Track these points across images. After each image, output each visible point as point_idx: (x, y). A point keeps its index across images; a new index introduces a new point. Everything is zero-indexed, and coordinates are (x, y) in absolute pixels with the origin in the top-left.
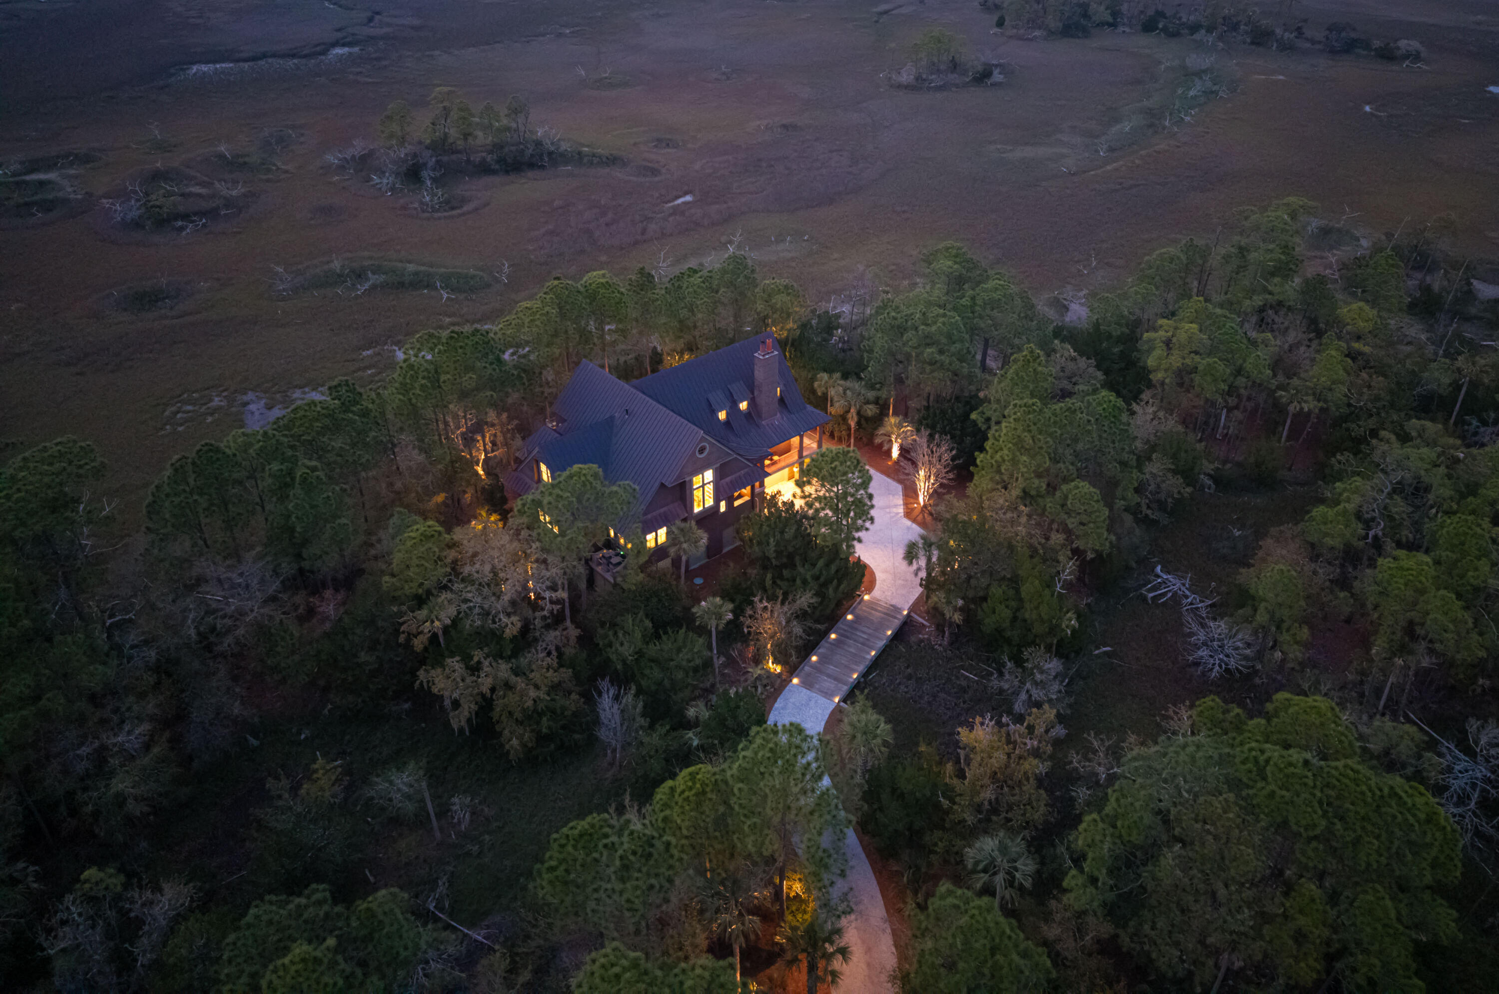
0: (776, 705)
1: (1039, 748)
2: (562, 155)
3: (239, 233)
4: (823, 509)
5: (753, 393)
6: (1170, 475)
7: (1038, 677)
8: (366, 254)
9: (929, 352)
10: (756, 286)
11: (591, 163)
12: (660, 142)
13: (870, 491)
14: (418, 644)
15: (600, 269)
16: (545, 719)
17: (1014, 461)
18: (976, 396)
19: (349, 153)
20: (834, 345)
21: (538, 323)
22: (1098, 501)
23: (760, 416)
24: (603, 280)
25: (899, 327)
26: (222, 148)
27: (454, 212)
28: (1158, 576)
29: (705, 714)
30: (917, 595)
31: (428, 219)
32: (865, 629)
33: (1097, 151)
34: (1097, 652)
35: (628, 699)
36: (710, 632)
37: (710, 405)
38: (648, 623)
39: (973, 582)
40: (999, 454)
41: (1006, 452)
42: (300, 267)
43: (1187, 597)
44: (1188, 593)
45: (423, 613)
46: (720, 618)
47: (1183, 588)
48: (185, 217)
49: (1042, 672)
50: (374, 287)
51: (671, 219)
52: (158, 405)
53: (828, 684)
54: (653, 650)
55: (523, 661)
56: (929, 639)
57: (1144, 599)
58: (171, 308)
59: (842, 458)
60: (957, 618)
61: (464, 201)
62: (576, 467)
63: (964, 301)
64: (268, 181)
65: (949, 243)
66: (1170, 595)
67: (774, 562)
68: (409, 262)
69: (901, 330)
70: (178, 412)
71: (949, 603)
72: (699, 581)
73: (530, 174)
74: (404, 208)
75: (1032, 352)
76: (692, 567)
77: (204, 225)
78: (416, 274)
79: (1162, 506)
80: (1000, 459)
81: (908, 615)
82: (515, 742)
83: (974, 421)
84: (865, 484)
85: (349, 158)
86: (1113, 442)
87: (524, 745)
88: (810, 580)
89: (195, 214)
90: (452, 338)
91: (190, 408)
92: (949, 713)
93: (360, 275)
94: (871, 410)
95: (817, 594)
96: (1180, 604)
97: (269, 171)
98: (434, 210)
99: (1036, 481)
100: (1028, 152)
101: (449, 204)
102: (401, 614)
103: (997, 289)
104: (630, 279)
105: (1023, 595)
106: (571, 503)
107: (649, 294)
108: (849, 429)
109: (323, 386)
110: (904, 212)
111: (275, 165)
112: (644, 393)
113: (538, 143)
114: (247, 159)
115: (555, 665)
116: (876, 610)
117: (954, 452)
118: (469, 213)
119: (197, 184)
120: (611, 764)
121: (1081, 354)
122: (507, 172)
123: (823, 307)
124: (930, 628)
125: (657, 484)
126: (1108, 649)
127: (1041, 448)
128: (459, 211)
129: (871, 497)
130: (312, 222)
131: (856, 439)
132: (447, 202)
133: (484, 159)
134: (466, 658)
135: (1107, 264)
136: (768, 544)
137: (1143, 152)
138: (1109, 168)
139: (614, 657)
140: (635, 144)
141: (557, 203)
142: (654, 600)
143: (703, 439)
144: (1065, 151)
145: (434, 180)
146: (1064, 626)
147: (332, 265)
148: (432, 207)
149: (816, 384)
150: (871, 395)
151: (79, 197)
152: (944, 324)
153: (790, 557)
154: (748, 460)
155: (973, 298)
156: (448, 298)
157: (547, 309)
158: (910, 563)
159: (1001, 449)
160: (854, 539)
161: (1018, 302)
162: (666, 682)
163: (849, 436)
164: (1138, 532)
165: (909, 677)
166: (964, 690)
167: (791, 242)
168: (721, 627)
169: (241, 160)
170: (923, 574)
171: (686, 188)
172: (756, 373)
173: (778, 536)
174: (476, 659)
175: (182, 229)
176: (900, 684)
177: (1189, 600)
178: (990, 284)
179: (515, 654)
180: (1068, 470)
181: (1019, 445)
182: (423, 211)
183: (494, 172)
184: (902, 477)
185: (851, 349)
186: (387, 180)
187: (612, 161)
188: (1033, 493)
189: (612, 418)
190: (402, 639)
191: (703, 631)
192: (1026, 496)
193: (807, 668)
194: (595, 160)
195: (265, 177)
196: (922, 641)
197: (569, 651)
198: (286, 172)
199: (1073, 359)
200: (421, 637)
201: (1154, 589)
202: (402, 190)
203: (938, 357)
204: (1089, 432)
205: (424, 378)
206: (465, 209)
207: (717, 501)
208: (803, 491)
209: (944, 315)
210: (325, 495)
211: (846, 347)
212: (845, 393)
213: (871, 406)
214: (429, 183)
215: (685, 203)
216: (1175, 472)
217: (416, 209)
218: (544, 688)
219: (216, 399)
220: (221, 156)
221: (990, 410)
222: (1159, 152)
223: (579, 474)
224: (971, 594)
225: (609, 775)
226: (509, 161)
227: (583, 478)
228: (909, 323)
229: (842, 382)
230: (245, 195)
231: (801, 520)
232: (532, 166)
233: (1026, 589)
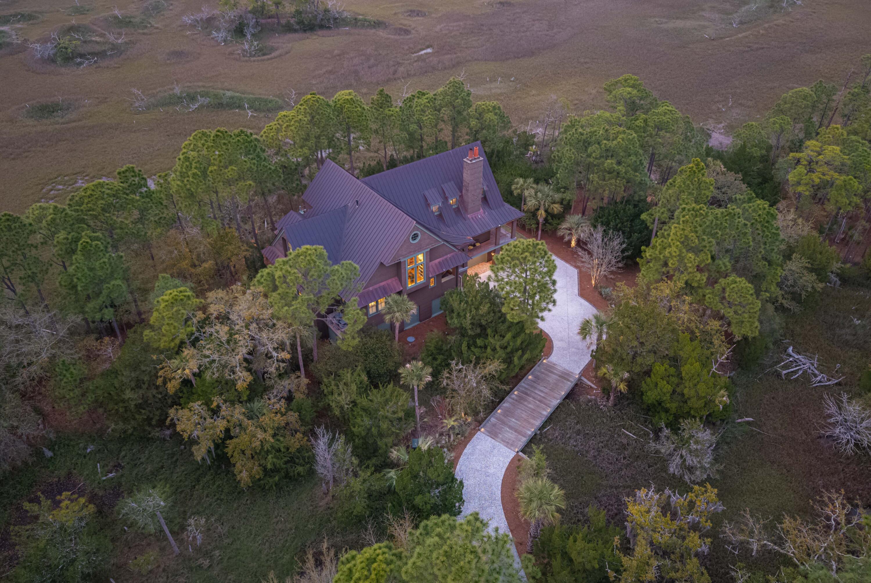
0: (465, 451)
1: (699, 522)
2: (343, 20)
3: (119, 68)
4: (513, 292)
5: (461, 192)
6: (805, 272)
7: (694, 446)
8: (201, 84)
9: (609, 163)
10: (470, 106)
11: (363, 26)
12: (412, 13)
13: (554, 277)
14: (172, 387)
15: (348, 89)
16: (270, 457)
17: (681, 259)
18: (645, 200)
19: (199, 16)
20: (529, 158)
21: (293, 128)
22: (752, 295)
23: (466, 210)
24: (349, 97)
25: (585, 141)
26: (116, 12)
27: (266, 57)
28: (791, 356)
29: (405, 457)
30: (587, 362)
31: (247, 61)
32: (542, 388)
33: (731, 24)
34: (739, 420)
35: (340, 444)
36: (413, 389)
37: (426, 200)
38: (364, 378)
39: (639, 360)
40: (667, 250)
41: (674, 249)
42: (154, 91)
43: (816, 376)
44: (817, 372)
45: (175, 362)
46: (421, 380)
47: (812, 368)
48: (82, 56)
49: (697, 442)
50: (202, 106)
51: (415, 64)
52: (40, 184)
53: (510, 435)
54: (363, 401)
55: (256, 405)
56: (596, 400)
57: (779, 375)
58: (62, 117)
59: (531, 249)
60: (622, 387)
61: (273, 49)
62: (304, 248)
63: (638, 123)
64: (144, 34)
65: (626, 76)
66: (800, 372)
67: (470, 332)
68: (228, 90)
69: (587, 144)
70: (52, 190)
71: (616, 374)
72: (411, 339)
73: (320, 33)
74: (231, 54)
75: (697, 165)
76: (406, 328)
77: (95, 62)
78: (232, 98)
79: (795, 297)
80: (667, 255)
81: (579, 379)
82: (244, 475)
83: (643, 221)
84: (550, 273)
85: (199, 19)
86: (765, 244)
87: (251, 477)
88: (498, 349)
89: (89, 54)
90: (217, 136)
91: (61, 187)
92: (611, 467)
93: (192, 98)
94: (557, 208)
95: (504, 361)
96: (810, 381)
97: (146, 27)
98: (251, 56)
99: (698, 275)
100: (679, 24)
101: (262, 52)
102: (161, 362)
103: (666, 113)
104: (373, 99)
105: (683, 374)
106: (297, 278)
107: (387, 111)
108: (538, 223)
109: (155, 175)
110: (585, 63)
111: (150, 23)
112: (372, 188)
113: (327, 11)
114: (132, 20)
115: (283, 410)
116: (552, 372)
117: (624, 246)
118: (275, 58)
119: (97, 36)
120: (326, 494)
121: (730, 169)
122: (305, 31)
123: (522, 128)
124: (596, 390)
125: (377, 263)
126: (751, 419)
127: (705, 247)
128: (269, 57)
129: (554, 283)
130: (168, 62)
131: (543, 230)
132: (261, 50)
133: (289, 21)
134: (207, 403)
135: (740, 104)
136: (465, 318)
137: (766, 25)
138: (740, 36)
139: (333, 405)
140: (395, 14)
141: (336, 52)
142: (372, 356)
143: (415, 228)
144: (706, 23)
145: (253, 35)
146: (717, 402)
147: (175, 91)
148: (250, 53)
149: (513, 187)
150: (558, 196)
151: (19, 42)
152: (623, 139)
153: (483, 328)
154: (454, 246)
155: (645, 121)
156: (251, 116)
157: (300, 117)
158: (584, 338)
159: (670, 246)
160: (538, 317)
161: (682, 124)
162: (374, 430)
163: (537, 228)
164: (777, 320)
165: (578, 433)
166: (624, 447)
167: (501, 82)
168: (421, 388)
169: (127, 20)
170: (594, 347)
171: (428, 43)
172: (465, 175)
173: (474, 312)
174: (215, 404)
175: (80, 64)
176: (570, 438)
177: (818, 378)
178: (660, 110)
179: (250, 399)
180: (726, 266)
181: (685, 242)
182: (244, 56)
183: (296, 31)
184: (580, 264)
185: (542, 161)
186: (221, 35)
187: (378, 24)
188: (695, 284)
189: (346, 206)
190: (159, 381)
191: (406, 388)
192: (689, 286)
193: (493, 420)
194: (366, 24)
195: (141, 31)
196: (590, 401)
197: (299, 396)
198: (157, 28)
199: (723, 174)
200: (173, 382)
201: (785, 367)
202: (232, 41)
203: (616, 167)
204: (745, 234)
205: (196, 168)
206: (273, 55)
207: (428, 279)
208: (496, 276)
209: (624, 132)
210: (102, 261)
211: (538, 159)
212: (536, 195)
213: (556, 206)
214: (249, 36)
215: (426, 54)
216: (811, 270)
217: (239, 54)
218: (271, 432)
219: (80, 181)
220: (116, 17)
221: (658, 212)
222: (778, 26)
223: (305, 254)
224: (636, 369)
225: (323, 503)
226: (306, 23)
227: (308, 258)
228: (594, 138)
229: (535, 186)
230: (126, 43)
231: (494, 298)
232: (322, 27)
233: (686, 369)
